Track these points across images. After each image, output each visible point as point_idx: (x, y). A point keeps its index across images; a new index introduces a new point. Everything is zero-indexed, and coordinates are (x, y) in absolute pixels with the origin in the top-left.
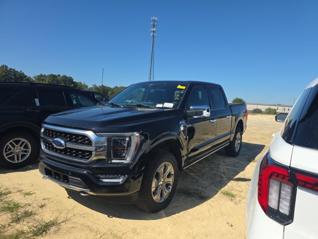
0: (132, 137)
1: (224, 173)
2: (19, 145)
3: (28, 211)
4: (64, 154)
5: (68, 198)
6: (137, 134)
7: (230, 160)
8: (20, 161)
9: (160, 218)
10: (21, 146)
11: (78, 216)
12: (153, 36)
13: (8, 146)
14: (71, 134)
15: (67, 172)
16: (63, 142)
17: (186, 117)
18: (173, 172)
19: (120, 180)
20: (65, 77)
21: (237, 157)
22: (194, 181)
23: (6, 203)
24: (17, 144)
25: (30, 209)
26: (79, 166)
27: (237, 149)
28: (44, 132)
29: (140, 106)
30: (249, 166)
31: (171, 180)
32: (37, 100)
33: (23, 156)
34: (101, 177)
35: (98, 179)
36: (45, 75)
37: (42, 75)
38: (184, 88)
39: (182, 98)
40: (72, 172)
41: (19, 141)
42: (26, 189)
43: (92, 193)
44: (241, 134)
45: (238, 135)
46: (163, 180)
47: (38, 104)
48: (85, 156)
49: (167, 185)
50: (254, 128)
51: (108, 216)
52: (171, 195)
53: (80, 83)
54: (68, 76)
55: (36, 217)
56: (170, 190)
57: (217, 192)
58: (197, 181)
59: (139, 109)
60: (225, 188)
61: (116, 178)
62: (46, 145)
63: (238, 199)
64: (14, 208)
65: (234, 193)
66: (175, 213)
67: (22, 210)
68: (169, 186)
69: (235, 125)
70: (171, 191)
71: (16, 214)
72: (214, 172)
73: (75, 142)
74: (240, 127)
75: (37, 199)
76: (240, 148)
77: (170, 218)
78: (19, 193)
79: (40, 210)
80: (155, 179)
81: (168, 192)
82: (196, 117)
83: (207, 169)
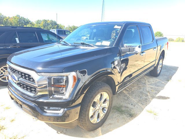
0: (69, 76)
7: (153, 80)
14: (21, 72)
17: (120, 53)
18: (108, 99)
19: (61, 112)
20: (52, 21)
21: (158, 77)
22: (126, 98)
24: (6, 70)
26: (28, 99)
27: (158, 72)
29: (83, 44)
31: (106, 105)
32: (17, 39)
36: (40, 20)
38: (120, 27)
39: (118, 37)
44: (163, 60)
46: (99, 106)
47: (18, 42)
48: (32, 91)
49: (103, 109)
51: (57, 132)
52: (106, 116)
56: (106, 112)
58: (128, 98)
65: (157, 111)
68: (105, 109)
69: (159, 53)
72: (141, 90)
76: (161, 71)
80: (92, 108)
81: (104, 113)
82: (128, 53)
83: (136, 87)
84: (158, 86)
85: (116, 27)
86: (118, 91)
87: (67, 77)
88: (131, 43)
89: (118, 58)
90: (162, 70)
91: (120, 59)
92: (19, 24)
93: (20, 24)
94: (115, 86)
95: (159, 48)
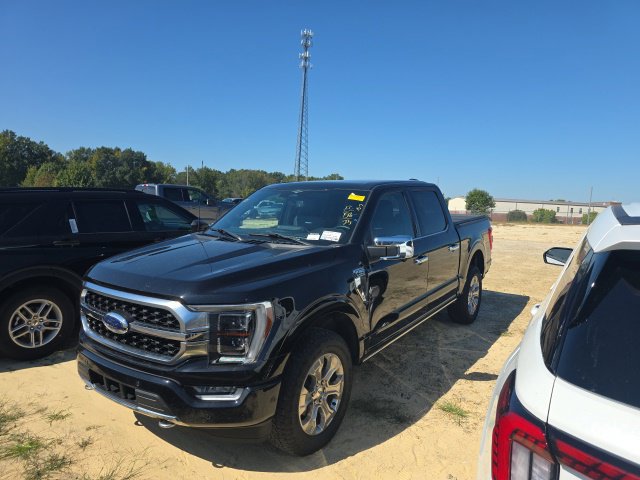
0: (258, 311)
1: (445, 363)
2: (38, 313)
3: (57, 456)
4: (127, 343)
5: (136, 423)
6: (267, 305)
7: (458, 333)
8: (41, 344)
9: (316, 466)
10: (42, 315)
11: (155, 464)
12: (306, 68)
13: (17, 315)
14: (140, 307)
15: (133, 380)
16: (123, 321)
17: (365, 259)
18: (341, 372)
19: (235, 398)
20: (130, 152)
21: (472, 325)
22: (386, 381)
23: (14, 440)
24: (35, 311)
25: (59, 451)
26: (155, 369)
27: (472, 310)
28: (86, 297)
29: (274, 238)
30: (495, 346)
31: (337, 388)
32: (73, 222)
33: (47, 334)
34: (199, 390)
35: (193, 395)
36: (89, 149)
37: (83, 149)
38: (361, 198)
39: (358, 221)
40: (140, 381)
41: (39, 305)
42: (54, 407)
43: (181, 424)
44: (481, 278)
45: (474, 281)
46: (320, 390)
47: (75, 229)
48: (166, 350)
49: (330, 399)
50: (509, 257)
51: (214, 465)
52: (338, 418)
53: (161, 164)
54: (135, 150)
55: (74, 469)
56: (336, 408)
57: (431, 406)
58: (392, 381)
59: (274, 246)
60: (447, 398)
61: (228, 393)
62: (90, 323)
63: (471, 420)
64: (30, 449)
65: (465, 407)
66: (344, 456)
67: (45, 455)
68: (334, 401)
69: (467, 258)
70: (339, 409)
71: (35, 464)
72: (426, 360)
73: (147, 321)
74: (478, 264)
75: (74, 427)
76: (478, 307)
77: (335, 466)
78: (39, 415)
79: (81, 454)
80: (305, 391)
81: (332, 411)
82: (385, 259)
83: (411, 353)
84: (471, 348)
85: (353, 197)
86: (365, 356)
87: (254, 313)
88: (389, 235)
89: (361, 271)
90: (482, 304)
91: (366, 273)
92: (11, 161)
93: (13, 161)
94: (358, 341)
95: (465, 243)
